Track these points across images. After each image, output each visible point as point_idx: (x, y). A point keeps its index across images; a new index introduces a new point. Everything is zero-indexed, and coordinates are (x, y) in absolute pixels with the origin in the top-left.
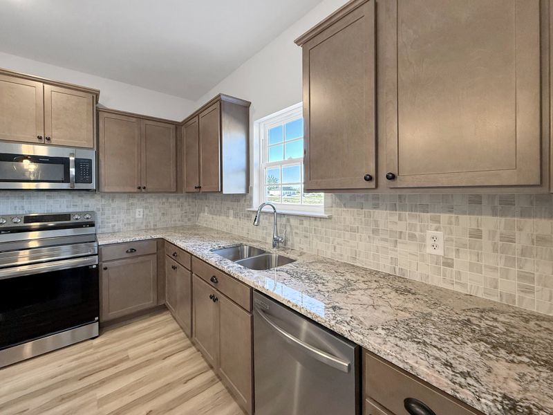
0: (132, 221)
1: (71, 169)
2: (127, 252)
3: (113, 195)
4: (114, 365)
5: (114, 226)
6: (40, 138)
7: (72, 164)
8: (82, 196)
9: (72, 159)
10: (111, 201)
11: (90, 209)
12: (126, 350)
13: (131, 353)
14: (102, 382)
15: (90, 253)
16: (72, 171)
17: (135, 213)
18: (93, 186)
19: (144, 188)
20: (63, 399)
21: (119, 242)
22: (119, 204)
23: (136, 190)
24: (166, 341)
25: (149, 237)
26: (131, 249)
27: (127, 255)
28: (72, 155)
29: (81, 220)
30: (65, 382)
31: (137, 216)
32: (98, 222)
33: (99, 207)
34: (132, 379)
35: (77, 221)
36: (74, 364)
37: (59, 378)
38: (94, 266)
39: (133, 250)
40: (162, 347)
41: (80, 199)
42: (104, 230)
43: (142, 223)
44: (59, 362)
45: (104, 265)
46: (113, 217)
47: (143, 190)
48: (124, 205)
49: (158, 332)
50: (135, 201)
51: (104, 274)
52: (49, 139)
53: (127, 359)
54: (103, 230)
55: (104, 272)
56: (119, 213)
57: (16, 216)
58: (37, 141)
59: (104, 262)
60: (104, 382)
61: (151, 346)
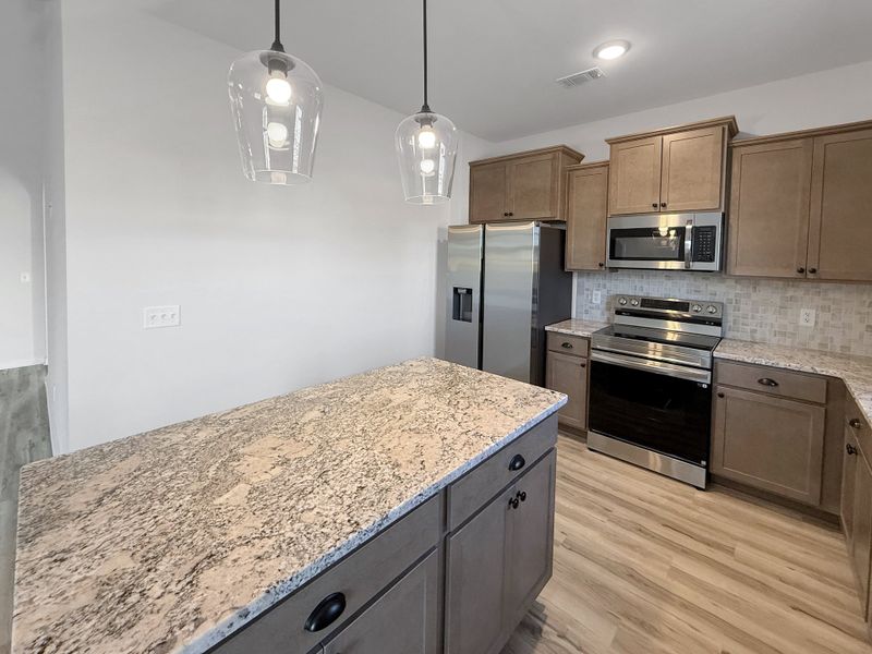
0: (790, 329)
1: (686, 242)
2: (760, 381)
3: (754, 281)
4: (708, 543)
5: (754, 331)
6: (655, 206)
7: (688, 234)
8: (708, 279)
9: (689, 227)
10: (751, 289)
11: (717, 299)
12: (737, 539)
13: (740, 549)
14: (685, 552)
15: (698, 365)
16: (688, 243)
17: (798, 316)
18: (715, 266)
19: (813, 271)
20: (641, 530)
21: (746, 360)
22: (768, 296)
23: (794, 274)
24: (813, 583)
25: (807, 369)
26: (770, 380)
27: (760, 388)
28: (690, 222)
29: (704, 313)
30: (649, 514)
31: (802, 322)
32: (729, 321)
33: (732, 296)
34: (724, 584)
35: (696, 314)
36: (664, 501)
37: (645, 505)
38: (705, 386)
39: (770, 382)
40: (798, 586)
41: (706, 282)
42: (738, 335)
43: (812, 338)
44: (654, 488)
45: (720, 389)
46: (753, 318)
47: (810, 276)
48: (776, 299)
49: (802, 556)
50: (799, 293)
51: (718, 403)
52: (664, 205)
53: (731, 552)
54: (735, 334)
55: (719, 401)
56: (765, 311)
57: (635, 297)
58: (653, 210)
59: (721, 384)
60: (686, 552)
61: (781, 567)
